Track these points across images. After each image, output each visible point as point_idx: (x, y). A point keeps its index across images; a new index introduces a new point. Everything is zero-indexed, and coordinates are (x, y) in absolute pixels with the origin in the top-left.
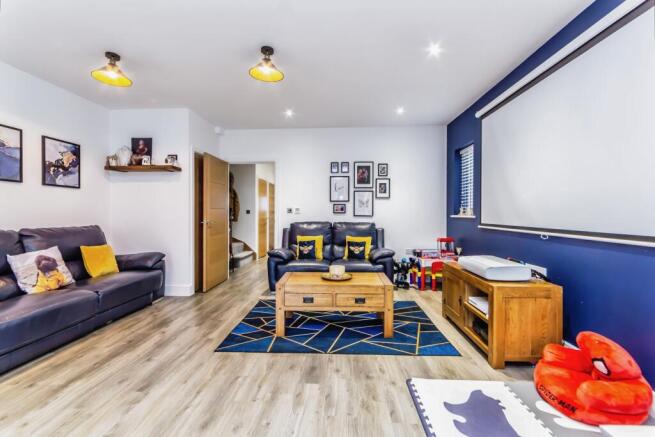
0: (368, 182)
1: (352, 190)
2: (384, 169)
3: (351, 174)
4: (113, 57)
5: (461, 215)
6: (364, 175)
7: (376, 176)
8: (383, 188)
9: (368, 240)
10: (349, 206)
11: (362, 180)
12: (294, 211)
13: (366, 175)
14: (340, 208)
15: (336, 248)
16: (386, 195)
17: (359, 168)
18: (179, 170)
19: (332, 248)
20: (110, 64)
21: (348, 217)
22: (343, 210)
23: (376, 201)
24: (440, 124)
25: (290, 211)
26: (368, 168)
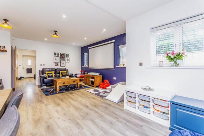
0: (64, 58)
1: (60, 60)
2: (68, 55)
3: (60, 56)
4: (6, 21)
5: (84, 66)
6: (63, 56)
7: (66, 57)
8: (68, 60)
9: (66, 72)
10: (59, 64)
11: (63, 58)
12: (43, 65)
13: (64, 56)
14: (57, 64)
15: (57, 74)
16: (68, 61)
17: (62, 55)
18: (6, 51)
19: (56, 74)
20: (5, 22)
21: (59, 67)
22: (58, 65)
23: (66, 63)
24: (79, 47)
25: (41, 65)
26: (64, 55)
